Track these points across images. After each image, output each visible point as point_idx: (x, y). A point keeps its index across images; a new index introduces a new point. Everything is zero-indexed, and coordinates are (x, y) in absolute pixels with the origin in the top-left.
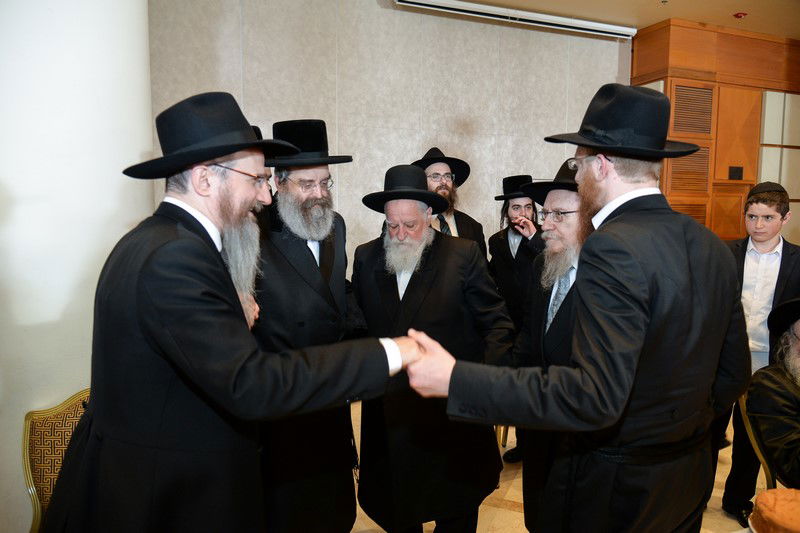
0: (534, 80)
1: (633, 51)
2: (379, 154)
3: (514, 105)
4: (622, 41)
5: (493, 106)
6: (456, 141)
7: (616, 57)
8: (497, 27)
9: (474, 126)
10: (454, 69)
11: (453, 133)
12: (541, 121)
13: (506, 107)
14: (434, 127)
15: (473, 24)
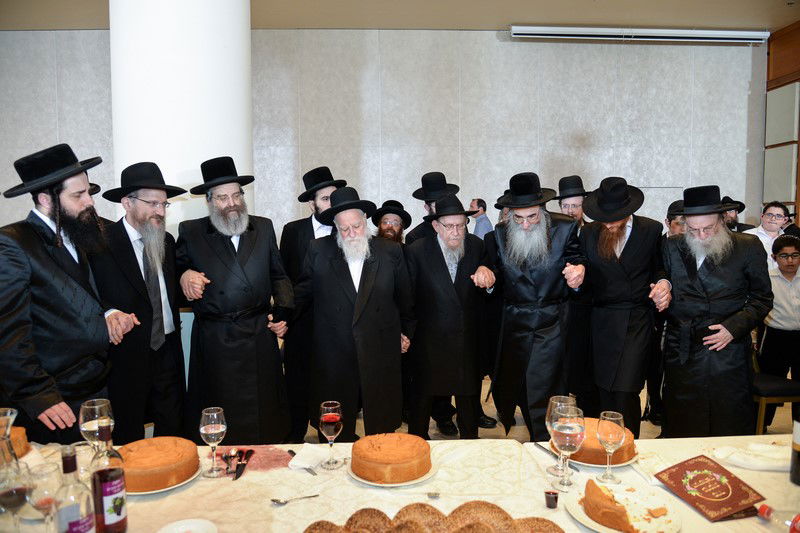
0: (654, 91)
1: (768, 54)
2: (498, 169)
3: (634, 118)
4: (755, 45)
5: (610, 120)
6: (573, 154)
7: (750, 62)
8: (614, 46)
9: (592, 140)
10: (571, 89)
11: (570, 147)
12: (662, 131)
13: (625, 120)
14: (551, 142)
15: (590, 45)
